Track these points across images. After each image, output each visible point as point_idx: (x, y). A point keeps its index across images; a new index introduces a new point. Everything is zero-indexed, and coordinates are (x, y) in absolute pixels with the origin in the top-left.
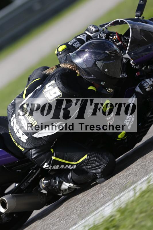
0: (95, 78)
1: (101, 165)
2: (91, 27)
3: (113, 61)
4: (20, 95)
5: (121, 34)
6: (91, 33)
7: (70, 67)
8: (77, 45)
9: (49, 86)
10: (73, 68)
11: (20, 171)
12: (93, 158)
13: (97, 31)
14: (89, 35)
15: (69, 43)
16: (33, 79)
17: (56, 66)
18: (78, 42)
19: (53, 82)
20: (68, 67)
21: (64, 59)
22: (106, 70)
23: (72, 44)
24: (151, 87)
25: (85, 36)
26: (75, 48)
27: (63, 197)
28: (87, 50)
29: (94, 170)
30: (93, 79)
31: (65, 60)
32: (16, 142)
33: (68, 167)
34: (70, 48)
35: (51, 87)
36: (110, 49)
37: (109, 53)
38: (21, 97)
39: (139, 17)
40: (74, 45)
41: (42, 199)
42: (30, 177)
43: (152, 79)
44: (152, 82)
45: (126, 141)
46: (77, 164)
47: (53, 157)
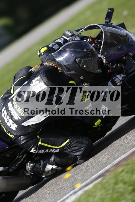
0: (75, 73)
1: (81, 148)
2: (67, 32)
3: (91, 58)
4: (8, 91)
5: (94, 37)
6: (68, 37)
7: (52, 64)
8: (56, 47)
9: (35, 81)
10: (55, 65)
11: (9, 156)
12: (74, 142)
13: (73, 35)
14: (65, 39)
15: (49, 46)
16: (18, 77)
17: (40, 64)
18: (57, 45)
19: (39, 77)
20: (51, 65)
21: (46, 59)
22: (85, 66)
23: (52, 46)
24: (121, 82)
25: (63, 40)
26: (55, 49)
27: (45, 178)
28: (68, 50)
29: (75, 152)
30: (73, 74)
31: (48, 59)
32: (7, 130)
33: (52, 151)
34: (50, 50)
35: (37, 82)
36: (87, 48)
37: (87, 52)
38: (9, 92)
39: (108, 23)
40: (53, 47)
41: (28, 180)
42: (17, 161)
43: (122, 76)
44: (122, 77)
45: (99, 129)
46: (60, 148)
47: (39, 142)
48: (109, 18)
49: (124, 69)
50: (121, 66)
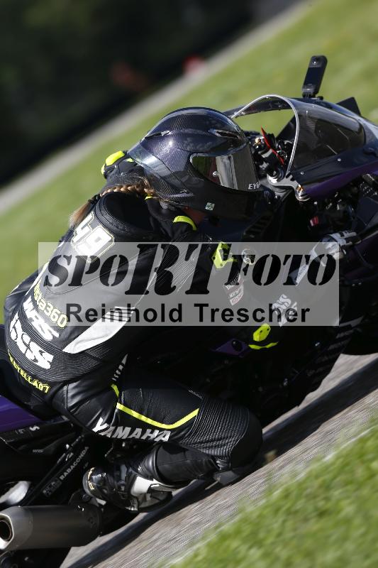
0: (191, 195)
1: (228, 438)
11: (41, 451)
19: (90, 217)
22: (214, 174)
24: (344, 251)
29: (211, 448)
30: (187, 198)
32: (29, 374)
33: (150, 435)
39: (310, 96)
41: (91, 518)
42: (64, 467)
43: (347, 235)
44: (346, 239)
45: (285, 384)
46: (172, 430)
47: (118, 404)
48: (313, 83)
49: (354, 218)
50: (343, 208)
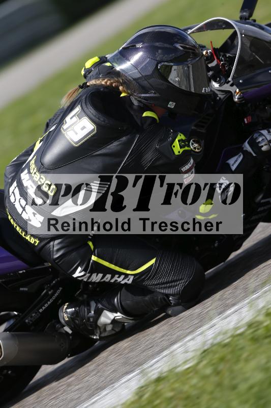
0: (157, 95)
1: (179, 280)
7: (106, 82)
10: (113, 83)
11: (26, 289)
12: (167, 266)
20: (103, 83)
22: (177, 79)
24: (270, 144)
28: (140, 45)
29: (166, 288)
30: (154, 97)
32: (23, 230)
33: (117, 279)
39: (246, 19)
41: (63, 343)
42: (43, 302)
45: (216, 245)
46: (135, 275)
47: (93, 256)
48: (248, 9)
